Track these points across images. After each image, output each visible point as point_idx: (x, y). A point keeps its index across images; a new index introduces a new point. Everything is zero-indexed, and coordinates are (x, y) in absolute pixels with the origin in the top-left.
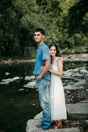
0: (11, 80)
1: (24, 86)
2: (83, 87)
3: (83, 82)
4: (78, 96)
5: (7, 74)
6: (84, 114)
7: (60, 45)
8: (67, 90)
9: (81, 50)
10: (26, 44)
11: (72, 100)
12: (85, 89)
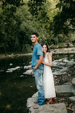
0: (14, 69)
1: (24, 73)
2: (65, 72)
3: (66, 69)
4: (63, 80)
5: (11, 64)
6: (68, 93)
7: (48, 42)
8: (55, 75)
9: (63, 46)
10: (24, 42)
11: (58, 82)
12: (67, 74)
